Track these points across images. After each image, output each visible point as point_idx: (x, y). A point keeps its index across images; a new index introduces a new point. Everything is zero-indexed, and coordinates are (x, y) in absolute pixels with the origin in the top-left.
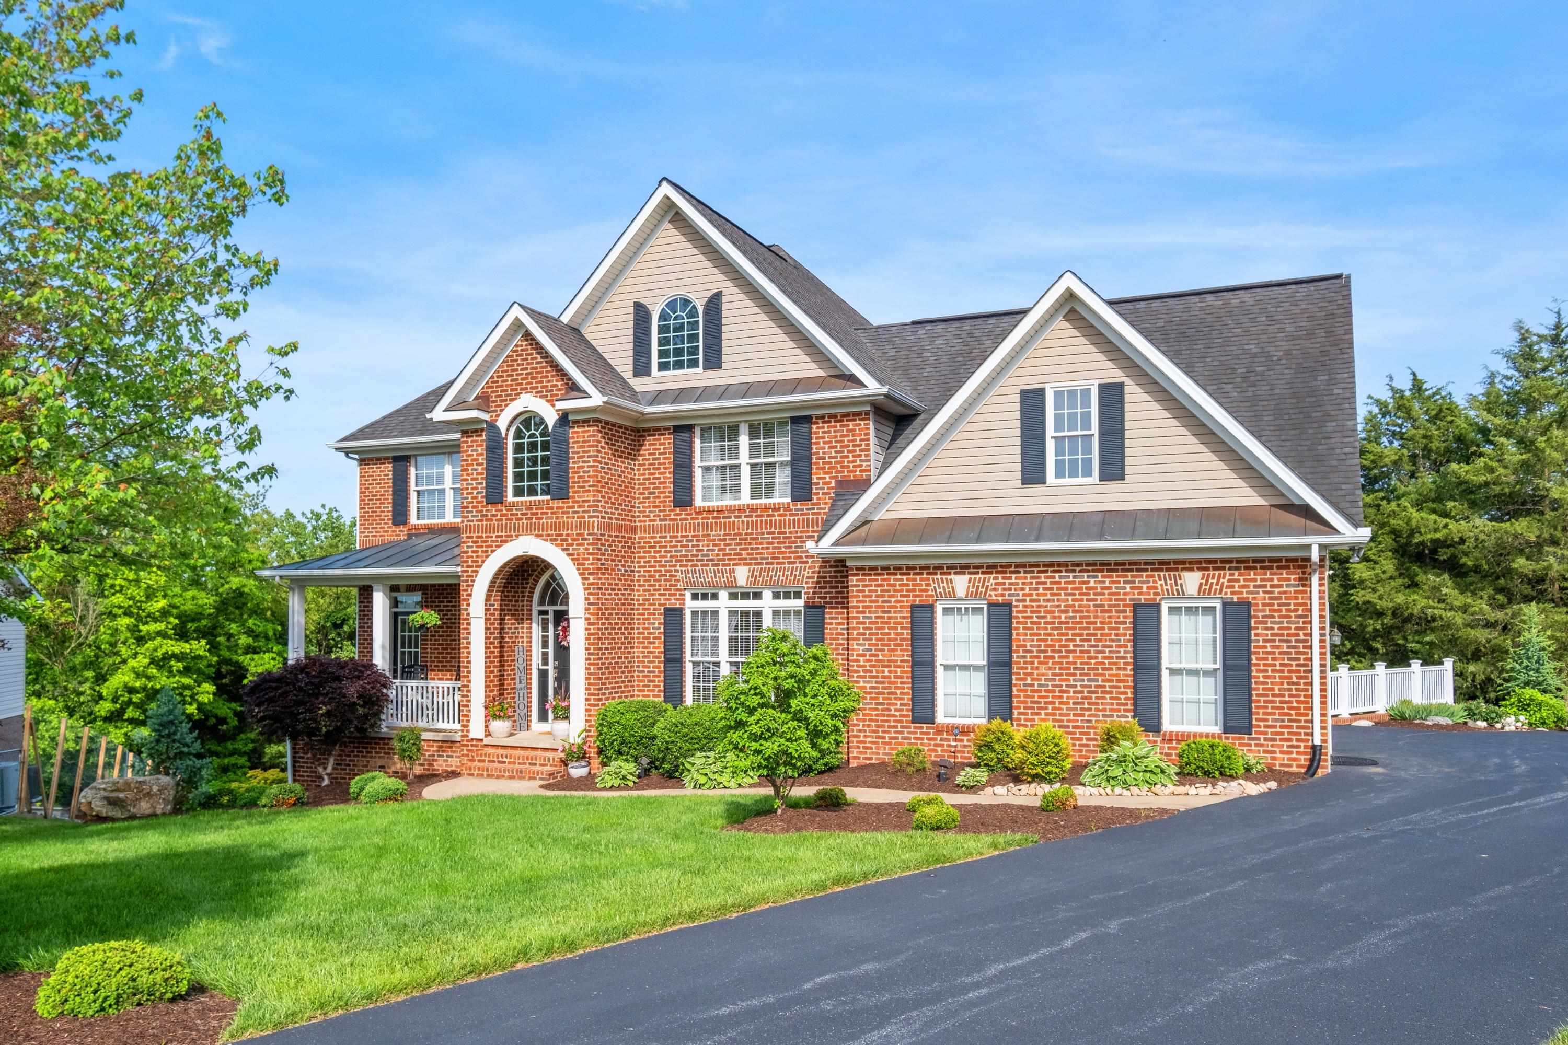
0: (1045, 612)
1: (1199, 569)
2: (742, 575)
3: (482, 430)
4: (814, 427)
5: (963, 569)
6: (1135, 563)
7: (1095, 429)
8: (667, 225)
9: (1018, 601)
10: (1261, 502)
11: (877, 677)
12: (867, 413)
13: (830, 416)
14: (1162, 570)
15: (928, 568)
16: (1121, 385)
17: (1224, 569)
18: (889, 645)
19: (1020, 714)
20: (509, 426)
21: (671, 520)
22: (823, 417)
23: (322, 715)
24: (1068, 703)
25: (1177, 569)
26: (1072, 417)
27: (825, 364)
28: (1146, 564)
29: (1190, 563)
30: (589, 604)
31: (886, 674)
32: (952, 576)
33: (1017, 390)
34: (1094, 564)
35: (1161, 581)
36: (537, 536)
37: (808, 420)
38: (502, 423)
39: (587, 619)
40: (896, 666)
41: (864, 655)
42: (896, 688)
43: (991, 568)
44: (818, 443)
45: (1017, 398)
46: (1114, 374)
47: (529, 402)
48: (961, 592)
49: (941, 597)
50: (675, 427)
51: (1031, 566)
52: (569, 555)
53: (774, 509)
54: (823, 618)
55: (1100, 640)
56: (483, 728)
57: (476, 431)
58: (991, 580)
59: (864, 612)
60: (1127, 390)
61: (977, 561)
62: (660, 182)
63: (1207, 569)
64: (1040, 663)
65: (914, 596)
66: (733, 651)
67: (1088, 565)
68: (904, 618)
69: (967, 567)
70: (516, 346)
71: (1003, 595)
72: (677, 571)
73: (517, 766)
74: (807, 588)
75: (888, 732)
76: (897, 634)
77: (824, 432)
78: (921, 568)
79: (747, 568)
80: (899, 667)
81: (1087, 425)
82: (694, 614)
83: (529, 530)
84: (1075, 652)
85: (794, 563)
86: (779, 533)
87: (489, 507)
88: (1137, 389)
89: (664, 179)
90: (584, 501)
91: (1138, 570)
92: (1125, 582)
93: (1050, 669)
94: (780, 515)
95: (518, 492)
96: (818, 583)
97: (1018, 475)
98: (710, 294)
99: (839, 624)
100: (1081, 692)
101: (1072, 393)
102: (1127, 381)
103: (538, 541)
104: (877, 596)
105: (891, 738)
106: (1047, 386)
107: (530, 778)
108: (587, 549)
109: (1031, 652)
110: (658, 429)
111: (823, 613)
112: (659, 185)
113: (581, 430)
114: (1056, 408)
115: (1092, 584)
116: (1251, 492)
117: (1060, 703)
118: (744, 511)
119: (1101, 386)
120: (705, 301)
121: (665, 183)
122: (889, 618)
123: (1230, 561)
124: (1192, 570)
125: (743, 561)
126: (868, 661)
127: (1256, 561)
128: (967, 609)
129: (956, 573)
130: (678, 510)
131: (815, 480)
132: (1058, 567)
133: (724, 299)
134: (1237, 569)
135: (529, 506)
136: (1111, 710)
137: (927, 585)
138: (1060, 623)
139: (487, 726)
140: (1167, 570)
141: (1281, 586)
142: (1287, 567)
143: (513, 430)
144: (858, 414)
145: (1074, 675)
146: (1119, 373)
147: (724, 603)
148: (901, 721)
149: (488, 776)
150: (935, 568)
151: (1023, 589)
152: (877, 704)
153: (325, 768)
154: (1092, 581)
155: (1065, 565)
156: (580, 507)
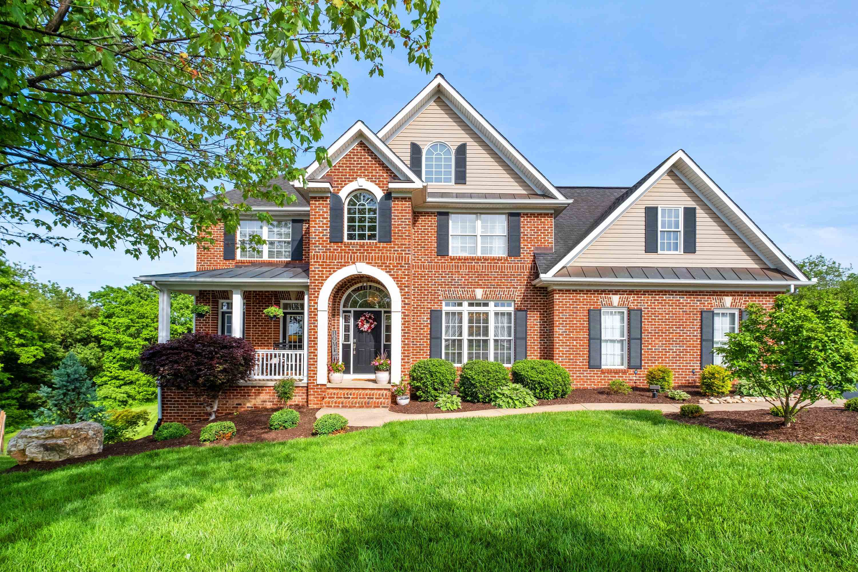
0: (659, 314)
1: (731, 295)
2: (479, 293)
3: (327, 198)
4: (522, 219)
5: (616, 292)
6: (702, 292)
7: (681, 228)
8: (432, 103)
9: (645, 308)
10: (756, 266)
11: (570, 346)
12: (551, 214)
13: (531, 214)
14: (714, 295)
15: (598, 291)
16: (695, 209)
17: (742, 295)
18: (576, 329)
19: (645, 363)
20: (347, 197)
21: (435, 262)
22: (527, 214)
23: (219, 372)
24: (669, 358)
25: (721, 295)
26: (670, 222)
27: (528, 188)
28: (707, 292)
29: (727, 292)
30: (405, 304)
31: (575, 344)
32: (611, 296)
33: (644, 207)
34: (682, 292)
35: (714, 301)
36: (368, 263)
37: (518, 215)
38: (343, 194)
39: (402, 313)
40: (580, 340)
41: (563, 335)
42: (580, 351)
43: (631, 292)
44: (524, 227)
45: (644, 211)
46: (691, 204)
47: (363, 183)
48: (615, 304)
49: (605, 306)
50: (438, 212)
51: (651, 292)
52: (391, 275)
53: (499, 260)
54: (526, 317)
55: (685, 328)
56: (326, 378)
57: (322, 198)
58: (631, 298)
59: (563, 313)
60: (697, 211)
61: (624, 288)
62: (437, 75)
63: (734, 295)
64: (655, 338)
65: (590, 305)
66: (471, 334)
67: (679, 292)
68: (585, 316)
69: (618, 291)
70: (353, 149)
71: (637, 306)
72: (439, 290)
73: (366, 400)
74: (518, 300)
75: (576, 373)
76: (581, 324)
77: (527, 222)
78: (594, 291)
79: (482, 290)
80: (582, 340)
81: (677, 226)
82: (447, 314)
83: (362, 259)
84: (673, 333)
85: (510, 288)
86: (501, 272)
87: (332, 244)
88: (702, 211)
89: (440, 74)
90: (401, 244)
91: (703, 295)
92: (697, 301)
93: (660, 341)
94: (502, 263)
95: (351, 237)
96: (523, 299)
97: (644, 248)
98: (459, 144)
99: (535, 320)
100: (676, 352)
101: (670, 210)
102: (697, 207)
103: (369, 267)
104: (570, 305)
105: (577, 377)
106: (659, 206)
107: (375, 407)
108: (404, 272)
109: (651, 333)
110: (428, 213)
111: (526, 314)
112: (435, 77)
113: (400, 203)
114: (662, 217)
115: (681, 301)
116: (752, 262)
117: (666, 358)
118: (481, 260)
119: (685, 209)
120: (456, 147)
121: (439, 77)
122: (577, 316)
123: (745, 292)
124: (728, 296)
125: (480, 286)
126: (565, 337)
127: (756, 292)
128: (615, 312)
129: (613, 294)
130: (439, 258)
131: (522, 246)
132: (665, 292)
133: (468, 148)
134: (748, 296)
135: (362, 246)
136: (690, 360)
137: (597, 300)
138: (666, 319)
139: (328, 377)
140: (717, 295)
141: (766, 304)
142: (769, 296)
143: (348, 200)
144: (547, 214)
145: (672, 344)
146: (693, 203)
147: (465, 308)
148: (583, 368)
149: (343, 407)
150: (602, 291)
151: (647, 303)
152: (569, 359)
153: (212, 407)
154: (681, 299)
155: (668, 292)
156: (399, 247)
